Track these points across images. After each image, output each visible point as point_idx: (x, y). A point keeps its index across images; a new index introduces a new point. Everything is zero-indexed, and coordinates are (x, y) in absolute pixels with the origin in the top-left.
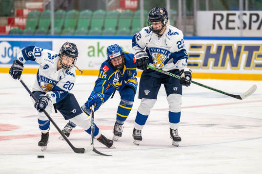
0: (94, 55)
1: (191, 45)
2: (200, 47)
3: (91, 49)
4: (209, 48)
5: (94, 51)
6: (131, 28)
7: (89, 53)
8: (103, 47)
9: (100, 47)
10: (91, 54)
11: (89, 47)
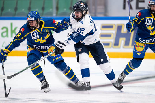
0: (7, 36)
1: (102, 24)
2: (111, 27)
3: (5, 30)
4: (120, 28)
5: (7, 31)
6: (43, 9)
7: (2, 33)
8: (16, 28)
9: (13, 28)
10: (5, 34)
11: (3, 28)
